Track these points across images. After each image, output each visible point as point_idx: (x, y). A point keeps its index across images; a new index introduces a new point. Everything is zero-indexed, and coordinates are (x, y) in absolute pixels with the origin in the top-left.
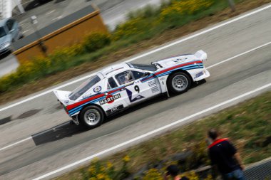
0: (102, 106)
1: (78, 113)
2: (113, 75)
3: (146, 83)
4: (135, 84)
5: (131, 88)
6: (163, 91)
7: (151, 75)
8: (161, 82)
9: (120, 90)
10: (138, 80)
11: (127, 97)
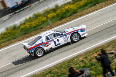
0: (44, 48)
1: (34, 51)
2: (47, 35)
3: (62, 38)
4: (57, 39)
5: (56, 40)
6: (69, 41)
7: (64, 35)
8: (68, 37)
9: (51, 41)
10: (58, 37)
11: (54, 44)
